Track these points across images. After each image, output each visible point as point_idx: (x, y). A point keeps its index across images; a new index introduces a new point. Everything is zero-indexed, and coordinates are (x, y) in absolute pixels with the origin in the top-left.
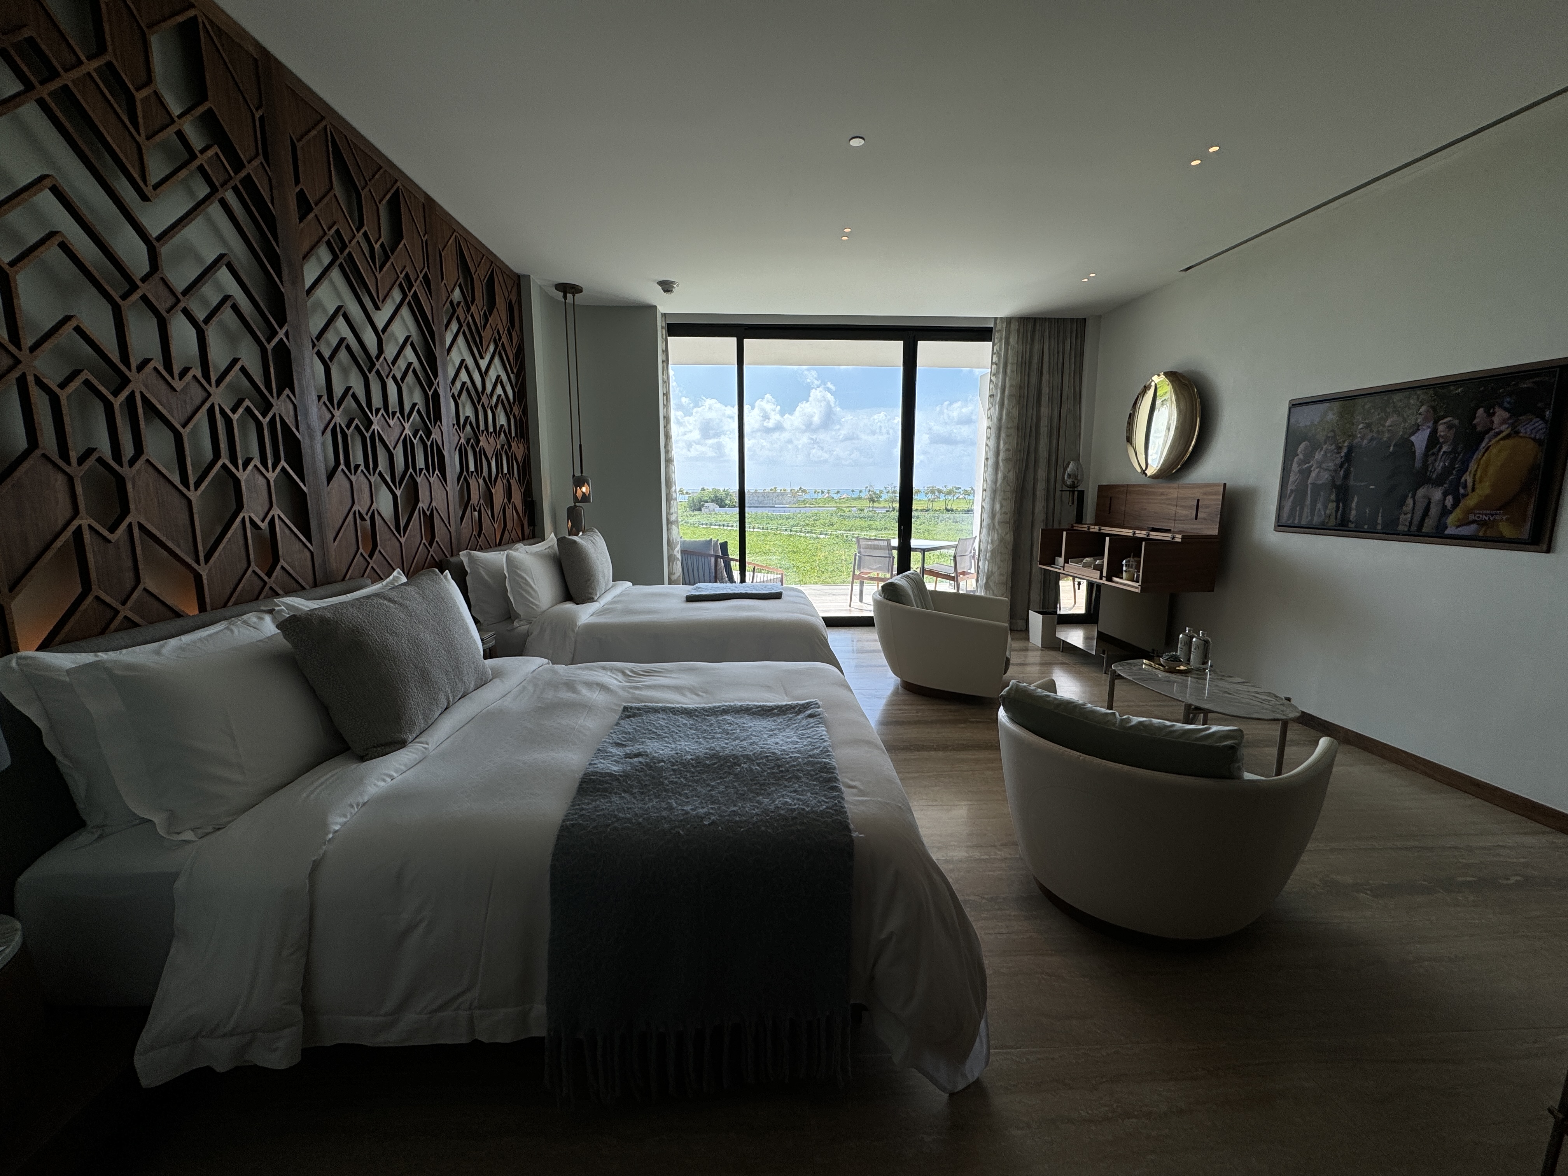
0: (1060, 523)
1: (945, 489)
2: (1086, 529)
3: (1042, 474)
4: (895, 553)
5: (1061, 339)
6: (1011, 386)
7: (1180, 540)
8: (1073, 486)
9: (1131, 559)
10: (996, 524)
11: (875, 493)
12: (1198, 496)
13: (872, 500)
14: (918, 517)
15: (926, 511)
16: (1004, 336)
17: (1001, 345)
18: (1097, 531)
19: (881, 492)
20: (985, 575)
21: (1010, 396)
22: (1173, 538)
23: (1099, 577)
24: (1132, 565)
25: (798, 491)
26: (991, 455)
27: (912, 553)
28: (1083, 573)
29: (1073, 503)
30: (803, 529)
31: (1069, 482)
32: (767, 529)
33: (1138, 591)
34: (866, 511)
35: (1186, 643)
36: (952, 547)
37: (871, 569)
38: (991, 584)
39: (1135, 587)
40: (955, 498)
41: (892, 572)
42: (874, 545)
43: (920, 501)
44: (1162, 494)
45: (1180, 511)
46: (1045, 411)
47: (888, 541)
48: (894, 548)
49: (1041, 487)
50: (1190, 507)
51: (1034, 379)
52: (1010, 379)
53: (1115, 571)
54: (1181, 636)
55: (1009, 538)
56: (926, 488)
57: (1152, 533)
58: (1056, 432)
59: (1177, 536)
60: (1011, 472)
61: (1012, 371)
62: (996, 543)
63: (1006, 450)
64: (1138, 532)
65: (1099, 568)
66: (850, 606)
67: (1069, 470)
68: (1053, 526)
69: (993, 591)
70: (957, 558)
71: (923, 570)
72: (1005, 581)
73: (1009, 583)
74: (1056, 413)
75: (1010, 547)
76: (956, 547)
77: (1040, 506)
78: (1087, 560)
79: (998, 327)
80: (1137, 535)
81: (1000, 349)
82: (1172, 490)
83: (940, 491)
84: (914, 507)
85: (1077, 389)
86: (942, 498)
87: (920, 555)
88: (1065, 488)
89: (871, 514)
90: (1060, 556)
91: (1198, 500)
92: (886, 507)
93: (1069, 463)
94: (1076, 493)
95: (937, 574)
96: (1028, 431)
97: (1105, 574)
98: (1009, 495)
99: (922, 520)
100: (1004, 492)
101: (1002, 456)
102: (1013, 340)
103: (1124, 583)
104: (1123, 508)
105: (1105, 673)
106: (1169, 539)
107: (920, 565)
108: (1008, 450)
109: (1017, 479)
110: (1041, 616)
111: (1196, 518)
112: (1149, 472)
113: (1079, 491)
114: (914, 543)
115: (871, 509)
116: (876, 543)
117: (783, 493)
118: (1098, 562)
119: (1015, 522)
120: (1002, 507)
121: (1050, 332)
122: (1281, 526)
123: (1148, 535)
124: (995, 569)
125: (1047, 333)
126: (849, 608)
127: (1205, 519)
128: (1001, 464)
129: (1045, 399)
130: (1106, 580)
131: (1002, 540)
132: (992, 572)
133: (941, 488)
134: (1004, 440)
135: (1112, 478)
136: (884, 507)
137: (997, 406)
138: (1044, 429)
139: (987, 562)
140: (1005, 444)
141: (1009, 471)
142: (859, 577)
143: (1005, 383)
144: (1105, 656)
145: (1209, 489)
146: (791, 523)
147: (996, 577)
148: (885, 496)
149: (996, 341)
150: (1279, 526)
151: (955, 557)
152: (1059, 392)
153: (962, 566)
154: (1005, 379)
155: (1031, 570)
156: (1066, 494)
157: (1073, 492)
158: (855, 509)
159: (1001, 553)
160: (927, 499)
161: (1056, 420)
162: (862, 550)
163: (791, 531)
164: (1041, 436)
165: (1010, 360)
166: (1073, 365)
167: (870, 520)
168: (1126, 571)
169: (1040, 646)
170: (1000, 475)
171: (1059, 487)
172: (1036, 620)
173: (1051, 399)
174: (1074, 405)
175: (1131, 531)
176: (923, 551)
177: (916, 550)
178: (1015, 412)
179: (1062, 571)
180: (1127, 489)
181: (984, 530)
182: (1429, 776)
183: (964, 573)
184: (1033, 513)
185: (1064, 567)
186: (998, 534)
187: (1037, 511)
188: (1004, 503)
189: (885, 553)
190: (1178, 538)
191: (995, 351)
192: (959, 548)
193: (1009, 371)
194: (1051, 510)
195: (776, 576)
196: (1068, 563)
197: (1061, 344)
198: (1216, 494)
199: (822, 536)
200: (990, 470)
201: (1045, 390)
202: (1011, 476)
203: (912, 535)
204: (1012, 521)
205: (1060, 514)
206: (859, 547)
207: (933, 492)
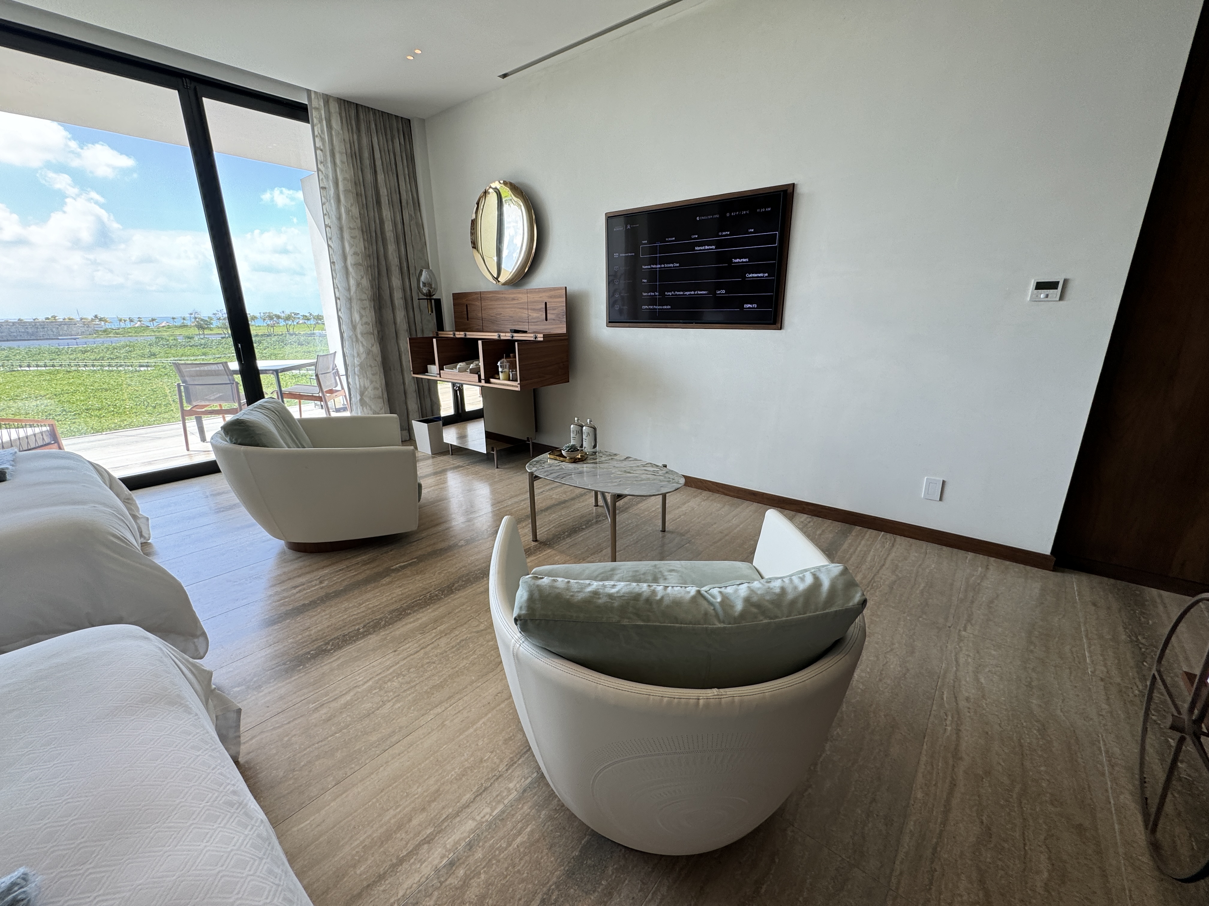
0: (423, 331)
1: (282, 315)
2: (452, 336)
3: (396, 282)
4: (238, 378)
5: (389, 137)
6: (344, 179)
7: (542, 339)
8: (429, 295)
9: (504, 360)
10: (359, 336)
11: (202, 320)
12: (546, 300)
13: (200, 327)
14: (260, 342)
15: (268, 336)
16: (323, 116)
17: (322, 126)
18: (463, 336)
19: (211, 319)
20: (358, 391)
21: (346, 191)
22: (536, 338)
23: (478, 381)
24: (506, 366)
25: (92, 320)
26: (337, 258)
27: (261, 376)
28: (461, 378)
29: (432, 312)
30: (113, 363)
32: (53, 366)
33: (518, 389)
34: (196, 338)
35: (577, 432)
36: (311, 365)
37: (209, 400)
38: (367, 400)
39: (515, 386)
40: (295, 323)
41: (239, 400)
42: (204, 371)
43: (259, 326)
44: (513, 299)
45: (531, 314)
46: (387, 213)
47: (225, 364)
48: (235, 372)
49: (398, 295)
50: (540, 310)
51: (369, 177)
52: (342, 170)
53: (491, 372)
54: (572, 426)
55: (376, 349)
56: (262, 314)
57: (515, 335)
58: (402, 238)
59: (539, 335)
60: (365, 278)
61: (342, 162)
62: (364, 356)
63: (354, 254)
64: (502, 334)
65: (476, 371)
66: (188, 450)
67: (423, 278)
68: (417, 335)
69: (370, 407)
70: (320, 376)
71: (282, 395)
72: (381, 395)
73: (385, 396)
74: (399, 218)
75: (379, 359)
76: (315, 364)
77: (400, 315)
78: (460, 365)
79: (315, 103)
80: (502, 338)
81: (322, 131)
82: (521, 295)
83: (278, 317)
84: (253, 332)
85: (415, 196)
86: (282, 323)
87: (272, 378)
88: (422, 297)
89: (203, 341)
90: (434, 364)
91: (546, 303)
92: (221, 334)
93: (421, 271)
94: (433, 301)
95: (299, 397)
96: (374, 234)
97: (483, 377)
98: (367, 303)
99: (265, 344)
100: (361, 300)
101: (350, 260)
102: (336, 124)
103: (501, 382)
104: (480, 315)
105: (497, 468)
106: (532, 339)
107: (276, 388)
108: (355, 254)
109: (372, 287)
110: (426, 425)
111: (546, 320)
112: (503, 279)
113: (435, 300)
114: (261, 364)
115: (202, 337)
116: (206, 368)
117: (69, 323)
118: (472, 366)
119: (378, 333)
120: (361, 317)
121: (376, 125)
122: (612, 321)
123: (512, 337)
124: (367, 383)
125: (373, 126)
126: (187, 453)
127: (554, 320)
128: (351, 269)
129: (384, 200)
130: (486, 382)
131: (369, 352)
132: (365, 387)
133: (280, 314)
134: (349, 243)
135: (464, 286)
136: (219, 334)
137: (332, 201)
138: (390, 234)
139: (357, 377)
140: (351, 246)
141: (363, 278)
142: (191, 413)
143: (336, 176)
144: (495, 453)
145: (552, 293)
146: (92, 357)
147: (370, 392)
148: (215, 323)
149: (315, 121)
150: (610, 322)
151: (317, 375)
152: (398, 195)
153: (328, 383)
154: (336, 170)
155: (403, 379)
156: (424, 303)
157: (431, 300)
158: (181, 337)
159: (371, 366)
160: (265, 325)
161: (400, 226)
162: (187, 379)
163: (93, 366)
164: (388, 241)
165: (337, 149)
166: (406, 169)
167: (204, 348)
168: (502, 372)
169: (430, 454)
170: (352, 282)
171: (415, 298)
172: (421, 430)
173: (391, 203)
174: (415, 213)
175: (496, 334)
176: (276, 372)
177: (265, 371)
178: (355, 211)
179: (439, 378)
180: (480, 296)
181: (347, 344)
182: (726, 495)
183: (331, 392)
184: (395, 323)
185: (440, 374)
186: (363, 345)
187: (398, 320)
188: (363, 312)
189: (225, 379)
190: (540, 338)
191: (316, 133)
192: (320, 366)
193: (338, 161)
194: (412, 320)
195: (44, 429)
196: (443, 369)
197: (390, 143)
198: (560, 297)
199: (142, 369)
200: (340, 276)
201: (383, 192)
202: (365, 282)
203: (257, 357)
204: (376, 332)
205: (421, 322)
206: (182, 375)
207: (271, 318)
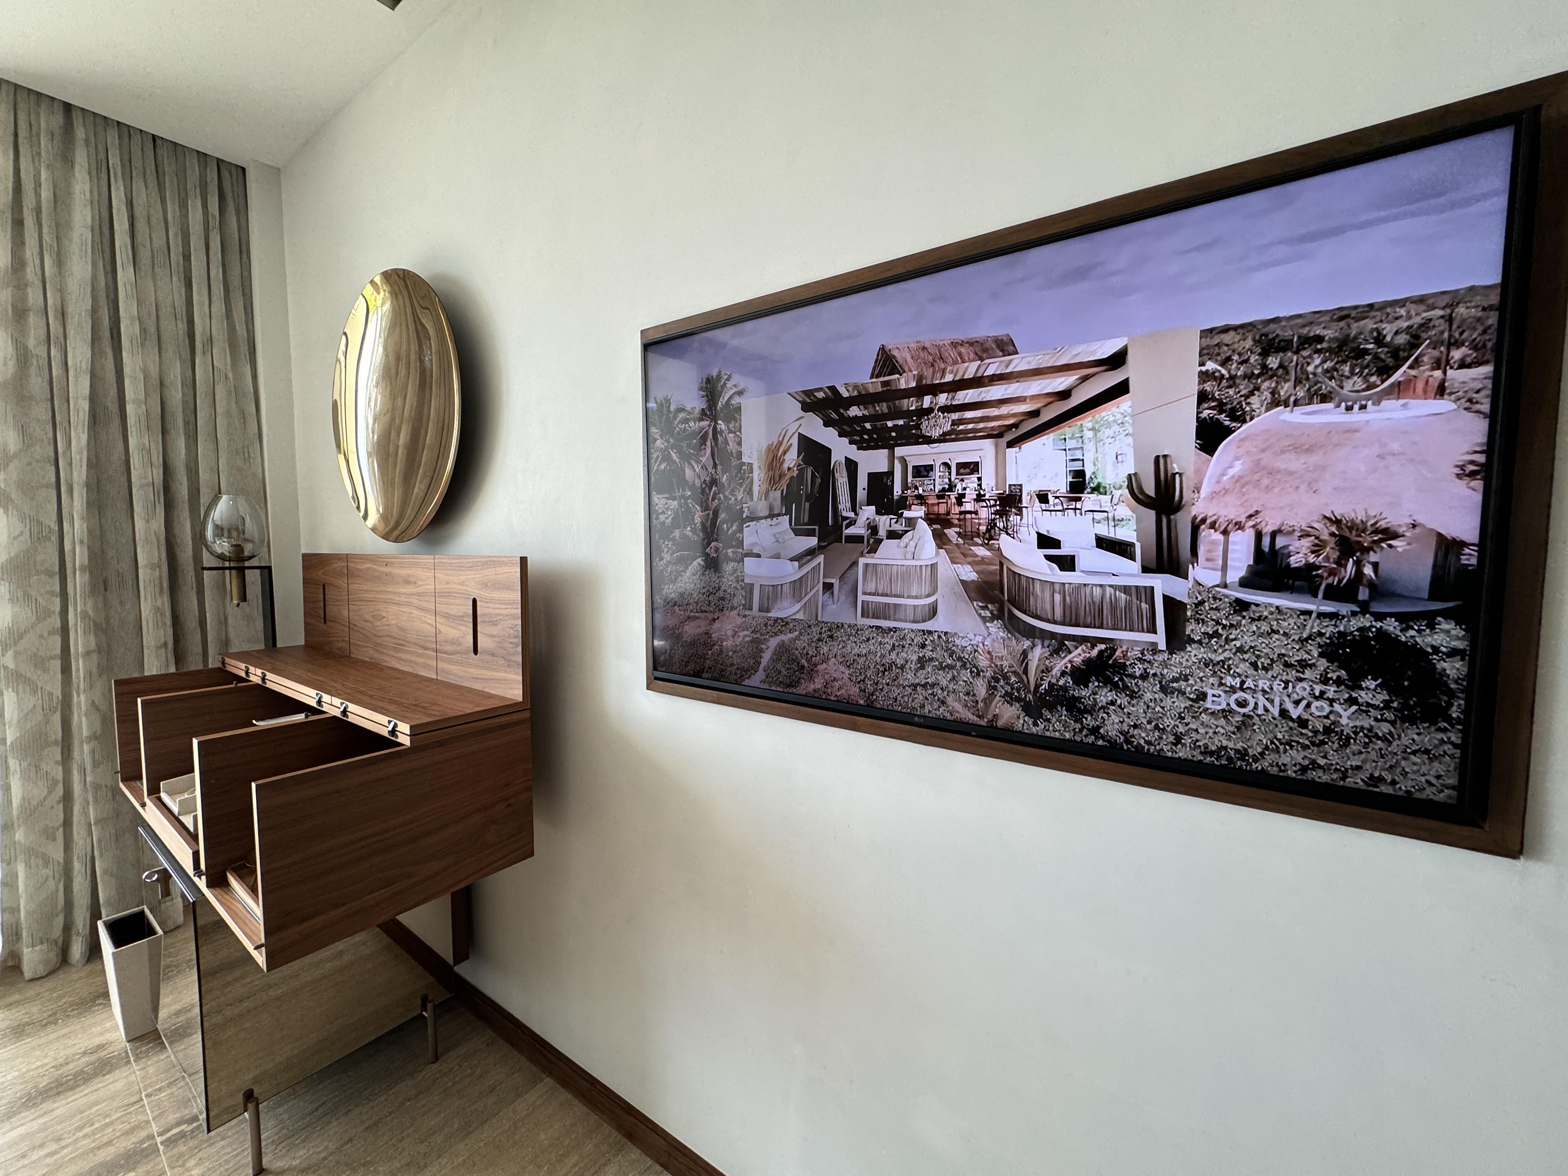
8: (237, 557)
12: (478, 591)
29: (244, 599)
31: (223, 546)
44: (407, 582)
45: (445, 629)
50: (461, 619)
67: (217, 517)
91: (474, 601)
104: (345, 614)
111: (476, 651)
113: (258, 569)
122: (661, 677)
127: (494, 654)
145: (492, 572)
150: (655, 678)
157: (242, 569)
180: (346, 565)
198: (507, 586)
